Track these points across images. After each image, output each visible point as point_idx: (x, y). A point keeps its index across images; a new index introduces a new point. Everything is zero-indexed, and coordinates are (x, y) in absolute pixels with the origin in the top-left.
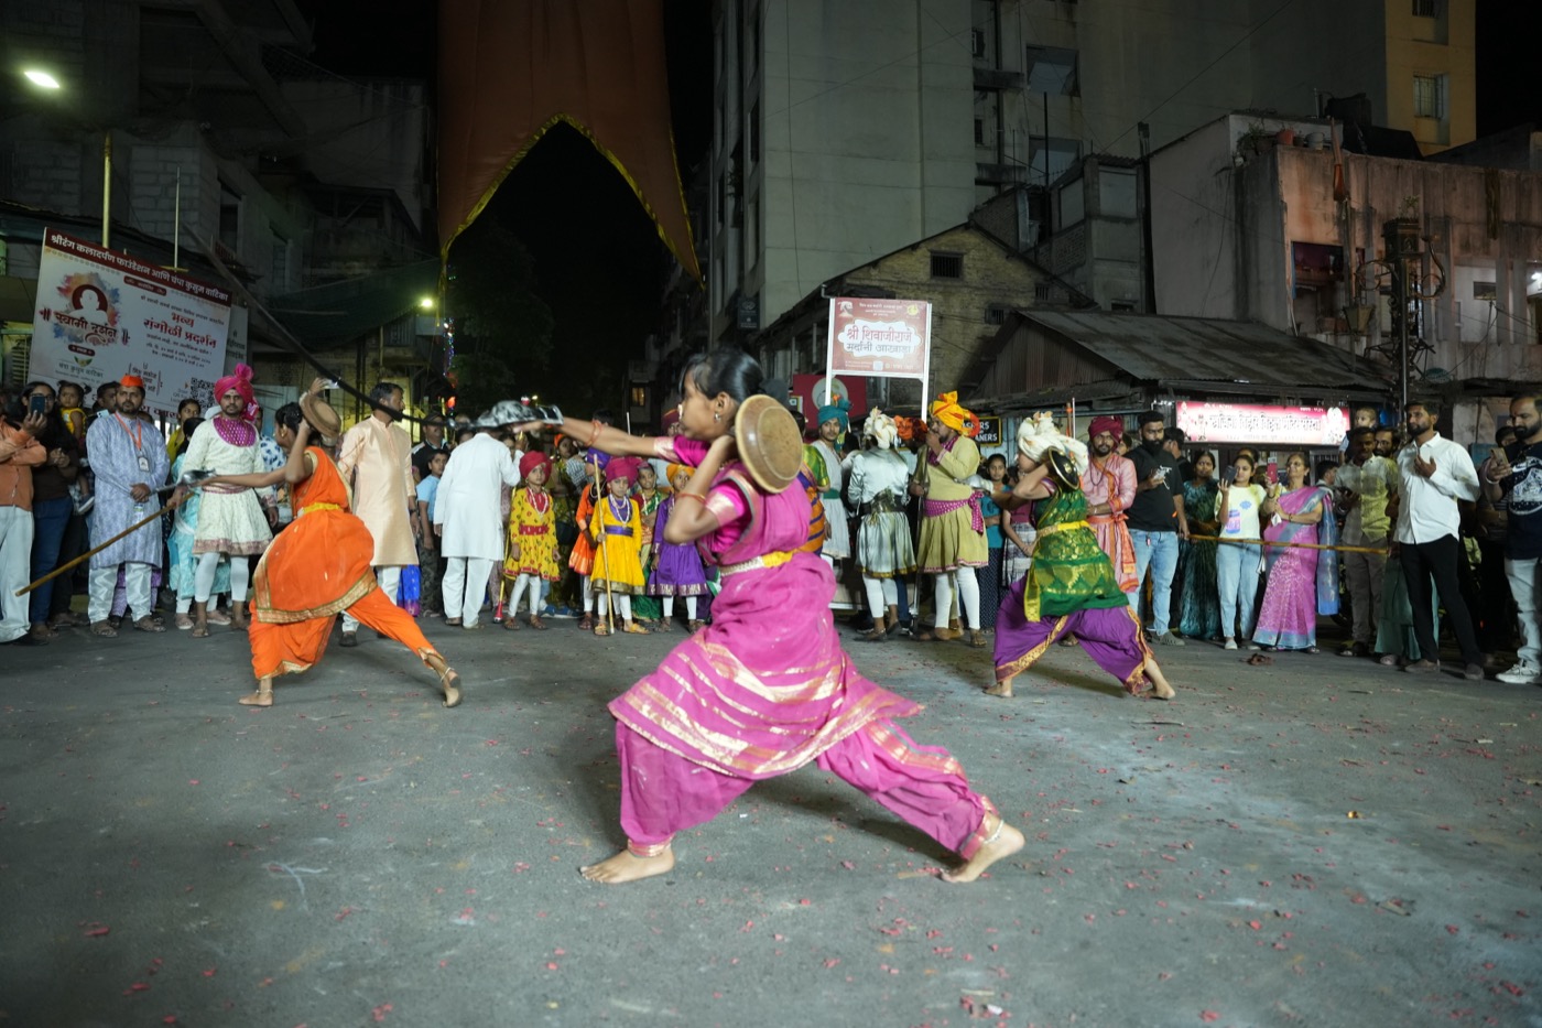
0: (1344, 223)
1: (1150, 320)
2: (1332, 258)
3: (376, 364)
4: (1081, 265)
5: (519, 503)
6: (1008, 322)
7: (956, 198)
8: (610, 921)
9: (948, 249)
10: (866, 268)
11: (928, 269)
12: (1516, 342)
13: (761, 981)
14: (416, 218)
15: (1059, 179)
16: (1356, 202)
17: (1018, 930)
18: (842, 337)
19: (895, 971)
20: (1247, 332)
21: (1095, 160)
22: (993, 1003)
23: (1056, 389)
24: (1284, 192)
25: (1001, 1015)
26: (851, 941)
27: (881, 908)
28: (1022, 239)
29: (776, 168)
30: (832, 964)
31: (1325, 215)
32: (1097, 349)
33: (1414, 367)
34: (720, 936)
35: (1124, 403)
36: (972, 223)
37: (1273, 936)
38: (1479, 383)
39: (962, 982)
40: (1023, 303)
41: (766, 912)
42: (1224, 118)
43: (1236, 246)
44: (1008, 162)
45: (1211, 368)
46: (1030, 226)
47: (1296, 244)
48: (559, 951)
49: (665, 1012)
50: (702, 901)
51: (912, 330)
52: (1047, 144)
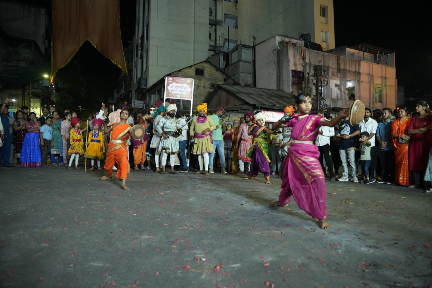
0: (304, 66)
1: (254, 89)
2: (301, 75)
3: (29, 94)
4: (237, 74)
5: (72, 133)
6: (216, 88)
7: (204, 54)
8: (92, 243)
9: (200, 68)
10: (177, 72)
11: (195, 73)
12: (344, 99)
13: (136, 256)
14: (43, 51)
15: (231, 50)
16: (307, 61)
17: (212, 240)
18: (169, 88)
19: (176, 252)
20: (279, 93)
21: (241, 45)
22: (203, 258)
23: (229, 106)
24: (290, 56)
25: (206, 261)
26: (163, 244)
27: (173, 236)
28: (221, 66)
29: (153, 43)
30: (158, 250)
31: (300, 63)
32: (240, 96)
33: (321, 104)
34: (125, 245)
35: (247, 111)
36: (207, 61)
37: (280, 239)
38: (335, 108)
39: (195, 253)
40: (220, 83)
41: (139, 238)
42: (275, 37)
43: (277, 71)
44: (218, 45)
45: (270, 102)
46: (223, 63)
47: (292, 71)
48: (75, 251)
49: (107, 265)
50: (121, 236)
51: (189, 86)
52: (228, 41)
